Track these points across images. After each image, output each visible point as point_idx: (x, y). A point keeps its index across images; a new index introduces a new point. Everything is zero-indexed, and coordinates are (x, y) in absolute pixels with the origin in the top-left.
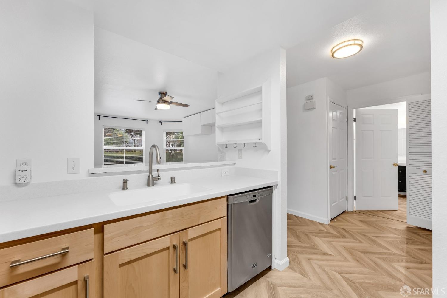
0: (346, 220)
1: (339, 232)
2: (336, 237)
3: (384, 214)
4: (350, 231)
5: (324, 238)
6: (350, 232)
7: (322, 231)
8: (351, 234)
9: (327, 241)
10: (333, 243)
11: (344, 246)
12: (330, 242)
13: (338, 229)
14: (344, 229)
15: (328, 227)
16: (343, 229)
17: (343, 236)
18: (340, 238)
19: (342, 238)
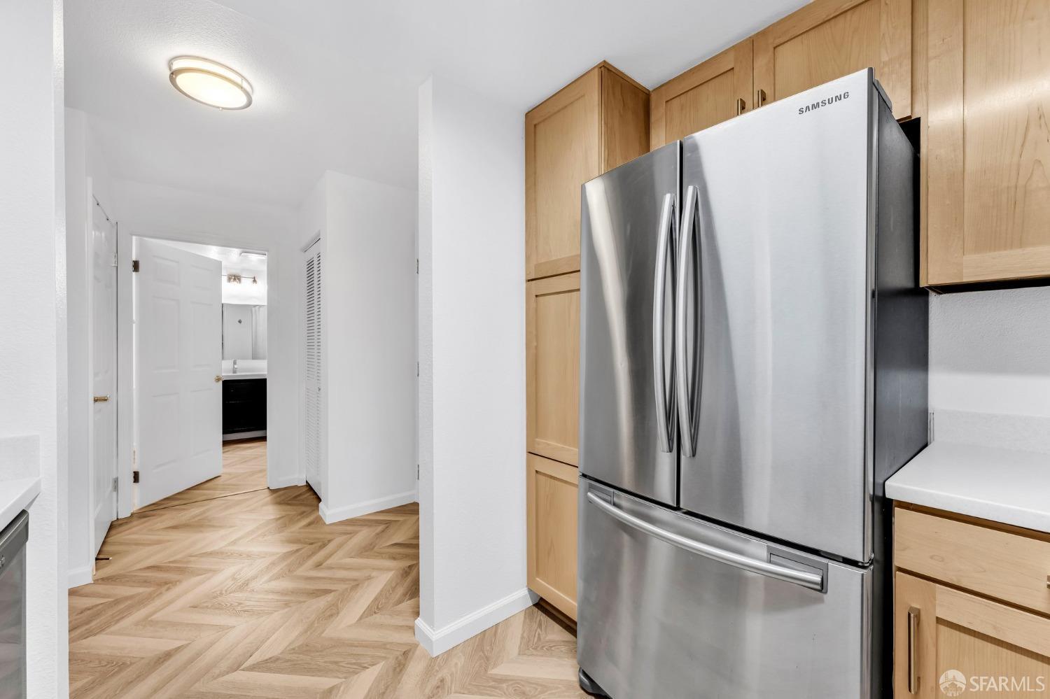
0: (137, 544)
1: (146, 582)
2: (149, 598)
3: (201, 491)
4: (170, 562)
5: (118, 621)
6: (171, 565)
7: (95, 609)
8: (180, 568)
9: (137, 624)
10: (153, 617)
11: (191, 605)
12: (147, 622)
13: (135, 576)
14: (151, 567)
15: (101, 589)
16: (148, 568)
17: (166, 583)
18: (161, 593)
19: (168, 589)
